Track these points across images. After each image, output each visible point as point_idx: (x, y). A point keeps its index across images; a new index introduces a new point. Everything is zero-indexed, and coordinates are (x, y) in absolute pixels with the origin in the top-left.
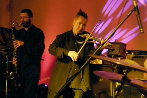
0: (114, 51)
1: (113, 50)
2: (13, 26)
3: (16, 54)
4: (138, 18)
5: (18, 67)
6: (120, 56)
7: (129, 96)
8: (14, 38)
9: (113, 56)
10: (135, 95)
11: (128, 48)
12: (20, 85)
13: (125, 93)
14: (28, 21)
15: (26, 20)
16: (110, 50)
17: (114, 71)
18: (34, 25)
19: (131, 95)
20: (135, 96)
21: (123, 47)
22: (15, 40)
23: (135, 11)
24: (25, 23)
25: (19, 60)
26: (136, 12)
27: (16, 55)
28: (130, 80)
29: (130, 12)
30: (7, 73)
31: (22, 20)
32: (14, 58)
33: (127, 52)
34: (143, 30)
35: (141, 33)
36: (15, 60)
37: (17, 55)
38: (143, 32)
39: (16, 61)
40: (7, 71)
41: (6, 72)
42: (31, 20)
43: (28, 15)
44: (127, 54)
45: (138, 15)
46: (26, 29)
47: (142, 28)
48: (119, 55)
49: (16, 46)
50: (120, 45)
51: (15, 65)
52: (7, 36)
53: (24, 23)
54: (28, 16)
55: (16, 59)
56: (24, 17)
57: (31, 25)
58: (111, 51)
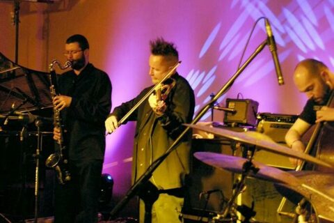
0: (236, 115)
1: (234, 113)
2: (51, 70)
3: (57, 121)
4: (275, 57)
5: (63, 144)
6: (247, 125)
7: (263, 198)
8: (53, 92)
9: (233, 124)
10: (273, 196)
11: (261, 110)
12: (68, 178)
13: (255, 192)
14: (79, 58)
15: (75, 56)
16: (229, 114)
17: (235, 152)
18: (91, 64)
19: (265, 196)
20: (272, 198)
21: (253, 107)
22: (55, 96)
23: (270, 44)
24: (75, 62)
25: (65, 131)
26: (271, 47)
27: (58, 123)
28: (258, 170)
29: (261, 47)
30: (38, 153)
31: (69, 56)
32: (55, 129)
33: (259, 117)
34: (282, 79)
35: (280, 84)
36: (57, 132)
37: (61, 122)
38: (283, 83)
39: (60, 134)
40: (38, 150)
41: (35, 152)
42: (86, 56)
43: (80, 46)
44: (260, 120)
45: (274, 52)
46: (77, 73)
47: (282, 75)
48: (245, 122)
49: (58, 106)
50: (247, 104)
51: (57, 141)
52: (39, 84)
53: (72, 62)
54: (80, 49)
55: (59, 131)
56: (72, 51)
57: (86, 64)
58: (231, 114)
